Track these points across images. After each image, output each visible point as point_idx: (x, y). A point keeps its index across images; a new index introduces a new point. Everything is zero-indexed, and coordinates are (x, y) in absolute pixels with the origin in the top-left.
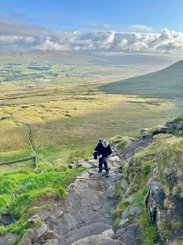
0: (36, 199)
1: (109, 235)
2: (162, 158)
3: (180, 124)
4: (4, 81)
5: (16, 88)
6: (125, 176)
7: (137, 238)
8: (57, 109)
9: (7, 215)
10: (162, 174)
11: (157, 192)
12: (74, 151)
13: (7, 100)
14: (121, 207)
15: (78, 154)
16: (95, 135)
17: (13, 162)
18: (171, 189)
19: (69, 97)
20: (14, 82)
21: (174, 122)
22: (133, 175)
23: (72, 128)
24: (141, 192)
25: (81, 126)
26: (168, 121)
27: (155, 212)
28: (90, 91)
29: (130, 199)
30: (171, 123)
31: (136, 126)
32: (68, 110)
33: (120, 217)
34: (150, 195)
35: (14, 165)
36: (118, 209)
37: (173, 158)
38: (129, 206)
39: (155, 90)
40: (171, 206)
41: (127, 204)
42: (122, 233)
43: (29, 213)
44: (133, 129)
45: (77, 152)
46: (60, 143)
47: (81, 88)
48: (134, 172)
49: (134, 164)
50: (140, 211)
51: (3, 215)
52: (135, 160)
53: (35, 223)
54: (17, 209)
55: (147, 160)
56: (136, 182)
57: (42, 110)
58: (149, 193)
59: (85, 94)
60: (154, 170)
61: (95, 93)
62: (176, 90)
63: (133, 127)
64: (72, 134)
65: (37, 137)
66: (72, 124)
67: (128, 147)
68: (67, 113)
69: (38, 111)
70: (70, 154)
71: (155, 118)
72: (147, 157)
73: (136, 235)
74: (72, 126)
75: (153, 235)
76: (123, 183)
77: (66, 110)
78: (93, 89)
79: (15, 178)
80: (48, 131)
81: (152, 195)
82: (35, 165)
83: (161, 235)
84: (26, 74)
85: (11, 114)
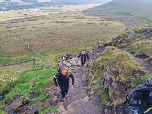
0: (47, 85)
1: (87, 99)
2: (111, 63)
3: (119, 40)
4: (7, 10)
5: (16, 15)
6: (91, 70)
7: (99, 99)
8: (44, 29)
9: (32, 93)
10: (111, 71)
11: (109, 79)
12: (58, 55)
13: (10, 24)
14: (90, 86)
15: (60, 57)
16: (70, 45)
17: (21, 63)
18: (116, 78)
19: (51, 21)
20: (14, 11)
21: (116, 39)
22: (95, 70)
23: (55, 41)
24: (100, 78)
25: (61, 40)
26: (113, 38)
27: (108, 88)
28: (65, 17)
29: (95, 82)
30: (115, 39)
31: (94, 39)
32: (51, 29)
33: (90, 91)
34: (105, 81)
35: (22, 64)
36: (89, 87)
37: (117, 63)
38: (94, 85)
39: (105, 15)
40: (115, 86)
41: (93, 84)
42: (93, 98)
43: (45, 92)
44: (92, 41)
45: (60, 55)
46: (49, 51)
47: (59, 15)
48: (96, 69)
49: (96, 64)
50: (100, 87)
51: (31, 93)
52: (96, 62)
53: (51, 96)
54: (38, 90)
55: (103, 62)
56: (97, 74)
57: (35, 30)
58: (105, 79)
59: (62, 19)
60: (107, 67)
61: (68, 18)
62: (118, 15)
63: (92, 39)
64: (55, 45)
65: (34, 47)
66: (55, 39)
67: (90, 54)
68: (51, 32)
69: (33, 31)
70: (55, 57)
71: (105, 34)
72: (102, 61)
73: (99, 98)
74: (55, 40)
75: (107, 98)
76: (90, 74)
77: (51, 30)
78: (67, 16)
79: (31, 74)
80: (41, 43)
81: (106, 80)
82: (35, 64)
83: (111, 98)
84: (21, 5)
85: (15, 33)
